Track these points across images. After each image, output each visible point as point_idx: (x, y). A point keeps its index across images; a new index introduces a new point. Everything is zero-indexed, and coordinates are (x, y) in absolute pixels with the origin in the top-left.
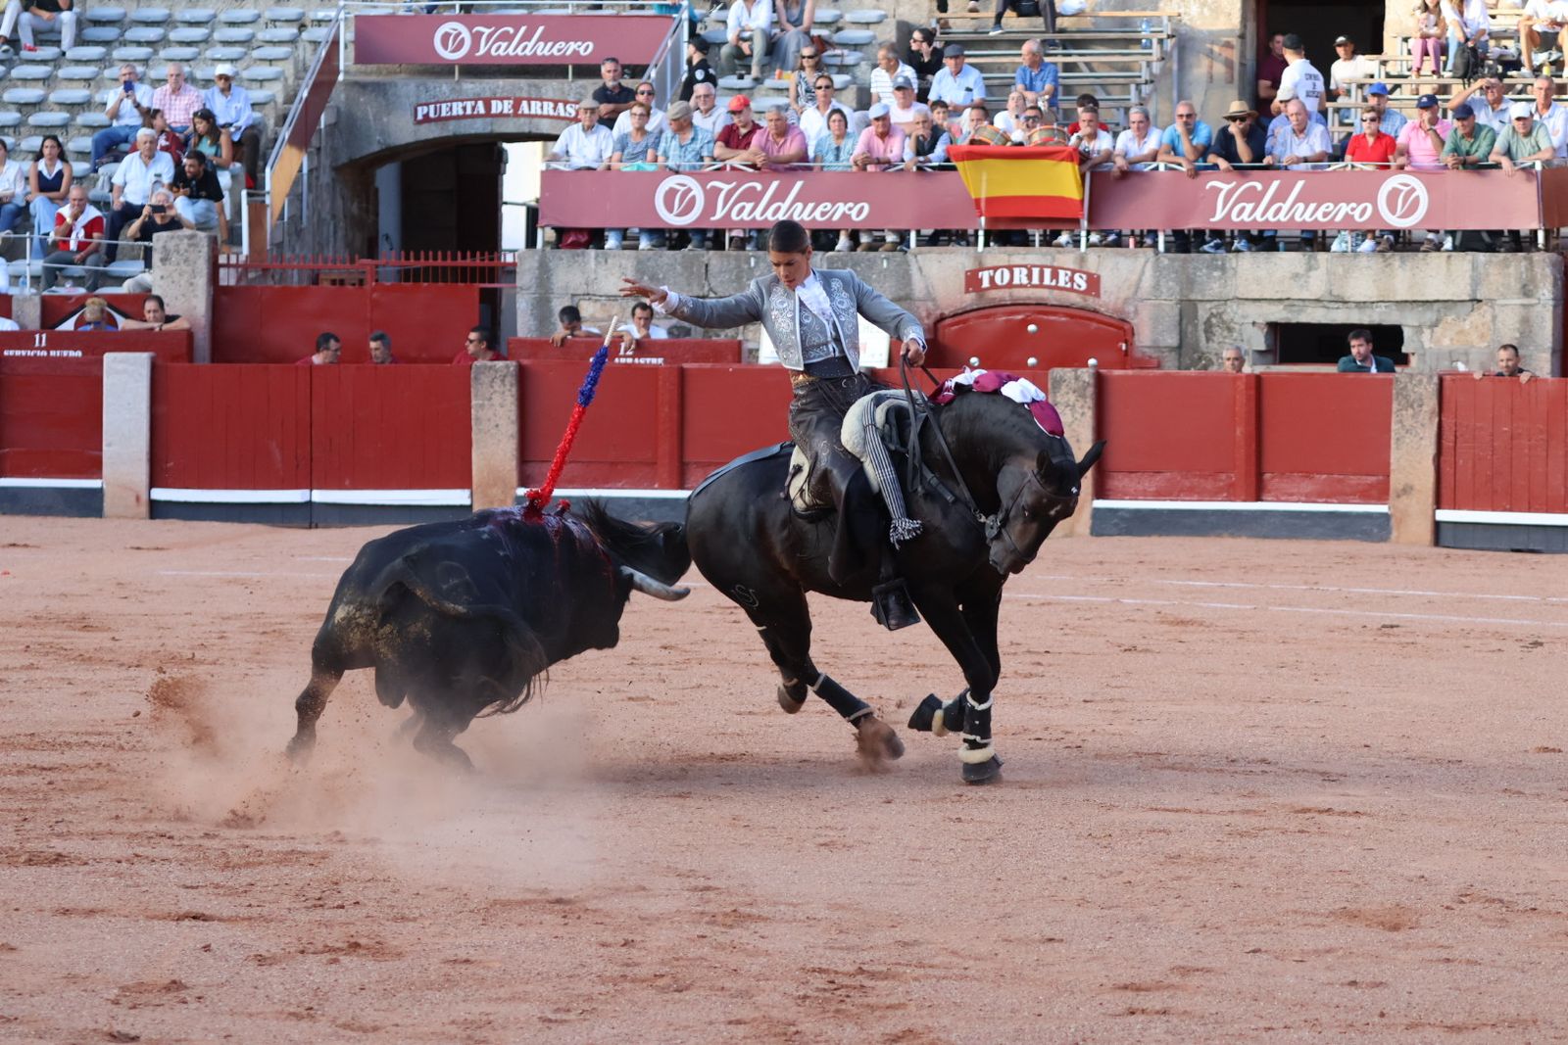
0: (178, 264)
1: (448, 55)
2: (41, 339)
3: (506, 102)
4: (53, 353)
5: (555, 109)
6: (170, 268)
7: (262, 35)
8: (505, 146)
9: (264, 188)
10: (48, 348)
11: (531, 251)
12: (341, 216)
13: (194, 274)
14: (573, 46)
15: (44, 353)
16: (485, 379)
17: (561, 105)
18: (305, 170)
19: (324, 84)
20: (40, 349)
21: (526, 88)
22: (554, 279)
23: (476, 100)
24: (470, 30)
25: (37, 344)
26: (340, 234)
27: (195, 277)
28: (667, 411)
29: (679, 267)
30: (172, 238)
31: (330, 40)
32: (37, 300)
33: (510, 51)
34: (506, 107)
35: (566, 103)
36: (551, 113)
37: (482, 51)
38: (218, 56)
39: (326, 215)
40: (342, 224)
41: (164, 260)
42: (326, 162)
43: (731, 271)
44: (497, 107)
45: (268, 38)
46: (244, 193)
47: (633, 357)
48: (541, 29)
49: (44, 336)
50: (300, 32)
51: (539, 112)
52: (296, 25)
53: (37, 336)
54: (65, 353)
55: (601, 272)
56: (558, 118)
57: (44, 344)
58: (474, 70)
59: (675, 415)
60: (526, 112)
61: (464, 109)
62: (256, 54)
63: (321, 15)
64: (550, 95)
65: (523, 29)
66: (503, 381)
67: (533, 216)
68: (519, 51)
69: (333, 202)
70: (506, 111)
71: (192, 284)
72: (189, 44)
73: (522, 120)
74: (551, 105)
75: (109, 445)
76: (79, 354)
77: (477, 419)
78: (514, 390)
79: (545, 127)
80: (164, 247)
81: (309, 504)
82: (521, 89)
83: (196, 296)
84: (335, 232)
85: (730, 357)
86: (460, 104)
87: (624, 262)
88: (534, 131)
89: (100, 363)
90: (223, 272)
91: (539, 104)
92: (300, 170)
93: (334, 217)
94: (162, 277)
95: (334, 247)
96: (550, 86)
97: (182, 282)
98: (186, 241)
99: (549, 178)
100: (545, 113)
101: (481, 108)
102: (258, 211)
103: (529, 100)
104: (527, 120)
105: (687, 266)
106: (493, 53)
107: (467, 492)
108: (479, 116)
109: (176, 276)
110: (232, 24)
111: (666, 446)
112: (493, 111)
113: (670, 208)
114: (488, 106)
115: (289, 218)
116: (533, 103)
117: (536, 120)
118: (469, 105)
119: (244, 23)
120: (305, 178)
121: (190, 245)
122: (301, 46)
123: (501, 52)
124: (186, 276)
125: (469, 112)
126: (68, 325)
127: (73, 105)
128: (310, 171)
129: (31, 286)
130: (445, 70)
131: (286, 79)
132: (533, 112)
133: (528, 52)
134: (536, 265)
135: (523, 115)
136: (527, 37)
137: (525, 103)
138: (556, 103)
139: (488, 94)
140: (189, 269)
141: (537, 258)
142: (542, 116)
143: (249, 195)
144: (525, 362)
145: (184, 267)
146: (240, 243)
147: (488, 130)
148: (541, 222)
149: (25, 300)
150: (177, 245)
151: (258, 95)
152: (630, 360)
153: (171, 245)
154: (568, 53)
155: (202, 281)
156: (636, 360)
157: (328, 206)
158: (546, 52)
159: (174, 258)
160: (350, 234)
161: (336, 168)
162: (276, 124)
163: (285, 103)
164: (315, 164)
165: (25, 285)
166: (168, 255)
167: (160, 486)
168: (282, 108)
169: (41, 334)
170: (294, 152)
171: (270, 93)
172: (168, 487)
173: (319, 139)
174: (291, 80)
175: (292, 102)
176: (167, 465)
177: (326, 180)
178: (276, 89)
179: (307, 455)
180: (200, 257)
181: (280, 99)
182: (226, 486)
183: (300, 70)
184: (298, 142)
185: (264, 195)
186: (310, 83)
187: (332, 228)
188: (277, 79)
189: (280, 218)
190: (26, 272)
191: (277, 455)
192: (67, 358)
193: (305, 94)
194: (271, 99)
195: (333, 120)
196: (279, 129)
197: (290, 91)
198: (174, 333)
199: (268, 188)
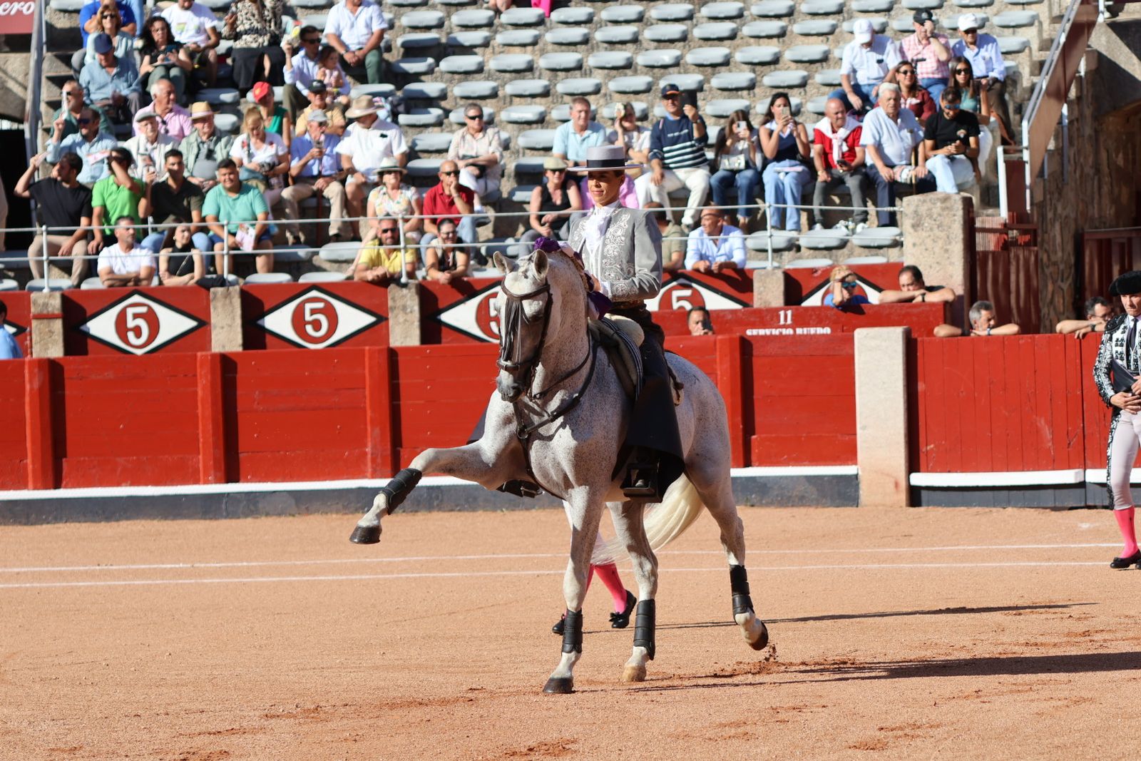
0: (931, 229)
2: (786, 316)
4: (799, 331)
6: (923, 234)
9: (1021, 143)
10: (793, 326)
12: (1105, 169)
13: (948, 239)
15: (790, 331)
18: (1066, 121)
19: (1080, 30)
20: (785, 326)
25: (782, 322)
26: (1105, 189)
27: (950, 243)
30: (924, 201)
32: (780, 274)
39: (1089, 170)
40: (1107, 179)
41: (915, 226)
42: (1088, 112)
46: (1000, 150)
49: (789, 313)
53: (782, 313)
54: (812, 331)
57: (789, 322)
69: (1097, 154)
71: (947, 251)
75: (864, 428)
76: (827, 330)
80: (916, 212)
81: (1082, 485)
84: (1100, 188)
89: (851, 339)
90: (979, 237)
92: (1060, 122)
93: (1098, 172)
94: (914, 245)
95: (1100, 203)
97: (937, 250)
98: (939, 204)
102: (1015, 169)
109: (929, 242)
115: (1049, 175)
120: (1066, 130)
121: (943, 209)
124: (940, 243)
127: (812, 62)
128: (1071, 122)
129: (773, 259)
131: (1041, 23)
140: (943, 234)
143: (1005, 152)
145: (936, 231)
146: (997, 205)
149: (767, 273)
150: (930, 209)
151: (1009, 41)
153: (923, 209)
155: (958, 248)
157: (1091, 160)
159: (927, 223)
160: (1116, 190)
161: (1098, 117)
162: (1032, 74)
163: (1041, 49)
164: (1076, 113)
165: (767, 259)
166: (920, 220)
167: (918, 470)
168: (1038, 56)
169: (786, 310)
170: (1053, 103)
171: (1024, 39)
172: (928, 471)
173: (1080, 88)
174: (1046, 25)
175: (1048, 49)
176: (927, 448)
177: (1088, 131)
178: (1030, 35)
179: (1079, 431)
180: (955, 221)
181: (1035, 45)
182: (993, 469)
183: (1056, 12)
184: (1057, 93)
185: (1021, 151)
186: (1068, 26)
187: (1096, 183)
188: (1031, 24)
189: (1040, 174)
190: (767, 245)
191: (1047, 433)
192: (815, 336)
193: (1063, 39)
194: (1025, 46)
195: (1093, 67)
196: (1035, 79)
197: (1045, 36)
198: (933, 305)
199: (1025, 143)
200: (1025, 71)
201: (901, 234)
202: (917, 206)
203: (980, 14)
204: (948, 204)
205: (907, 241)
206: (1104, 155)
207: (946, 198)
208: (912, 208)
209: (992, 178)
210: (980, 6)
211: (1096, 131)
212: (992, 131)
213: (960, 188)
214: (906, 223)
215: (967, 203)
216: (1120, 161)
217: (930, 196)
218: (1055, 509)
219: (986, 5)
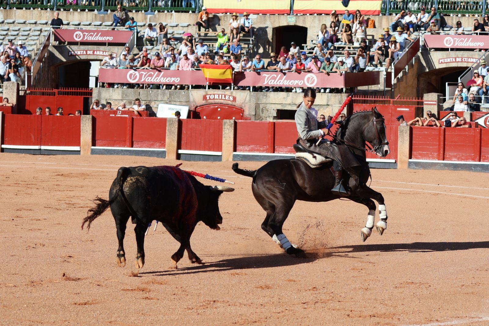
1: (77, 40)
3: (91, 51)
5: (103, 53)
6: (8, 91)
7: (31, 34)
8: (91, 62)
11: (96, 88)
12: (50, 79)
14: (108, 38)
16: (84, 119)
17: (104, 52)
18: (41, 67)
19: (46, 46)
21: (96, 48)
22: (102, 95)
23: (84, 51)
24: (83, 33)
26: (50, 83)
27: (13, 93)
28: (129, 128)
29: (132, 93)
31: (48, 35)
33: (92, 39)
34: (91, 52)
35: (106, 52)
36: (102, 54)
37: (85, 39)
38: (21, 39)
39: (46, 78)
40: (50, 81)
41: (6, 89)
42: (47, 65)
43: (145, 94)
44: (89, 52)
45: (33, 34)
46: (26, 73)
47: (121, 115)
48: (100, 33)
50: (41, 33)
51: (99, 54)
52: (40, 31)
55: (113, 93)
56: (104, 55)
58: (83, 43)
59: (131, 129)
60: (96, 54)
61: (81, 53)
62: (30, 38)
63: (46, 29)
64: (102, 50)
65: (96, 33)
66: (89, 120)
67: (97, 79)
68: (94, 39)
69: (48, 75)
70: (91, 54)
71: (13, 95)
72: (14, 35)
73: (95, 56)
74: (102, 52)
77: (82, 129)
78: (91, 122)
79: (100, 58)
81: (40, 149)
82: (95, 48)
84: (48, 82)
85: (145, 115)
86: (80, 52)
87: (119, 91)
88: (98, 59)
90: (20, 92)
91: (99, 52)
92: (40, 67)
93: (48, 79)
94: (6, 93)
96: (102, 48)
97: (11, 94)
99: (101, 70)
100: (101, 54)
101: (85, 53)
102: (29, 77)
103: (97, 51)
104: (96, 56)
105: (135, 93)
106: (88, 39)
107: (79, 147)
108: (84, 55)
109: (9, 92)
110: (24, 31)
111: (128, 137)
112: (88, 53)
113: (131, 78)
114: (86, 52)
115: (37, 79)
116: (98, 52)
117: (98, 56)
118: (82, 52)
119: (27, 31)
120: (41, 69)
121: (13, 85)
122: (41, 36)
123: (90, 39)
124: (11, 93)
125: (82, 54)
128: (42, 67)
130: (76, 43)
131: (37, 45)
132: (98, 54)
133: (97, 39)
134: (97, 91)
135: (95, 55)
136: (97, 35)
137: (96, 52)
138: (103, 52)
139: (86, 49)
140: (12, 91)
141: (98, 90)
142: (100, 55)
143: (27, 73)
144: (94, 115)
145: (11, 90)
146: (25, 85)
147: (86, 58)
148: (99, 81)
150: (9, 85)
152: (120, 116)
153: (8, 85)
154: (107, 40)
155: (15, 94)
156: (122, 116)
157: (47, 76)
158: (101, 39)
159: (9, 88)
160: (52, 83)
161: (49, 66)
162: (34, 56)
163: (37, 50)
164: (44, 65)
166: (7, 87)
167: (4, 144)
168: (36, 52)
170: (39, 63)
171: (33, 48)
172: (6, 144)
173: (45, 60)
174: (38, 45)
175: (38, 50)
176: (6, 139)
177: (46, 69)
178: (35, 47)
179: (40, 137)
180: (15, 88)
181: (35, 49)
182: (20, 145)
183: (41, 43)
184: (40, 60)
185: (31, 73)
186: (43, 46)
188: (35, 45)
189: (35, 79)
191: (33, 137)
193: (42, 48)
194: (33, 50)
195: (48, 55)
196: (35, 57)
197: (38, 48)
198: (8, 107)
199: (32, 71)
200: (33, 55)
201: (3, 90)
203: (24, 42)
205: (4, 92)
206: (50, 75)
207: (13, 83)
208: (5, 84)
209: (24, 79)
210: (24, 40)
211: (48, 70)
212: (25, 68)
213: (17, 81)
214: (4, 88)
215: (18, 84)
216: (53, 77)
217: (10, 82)
218: (34, 155)
219: (25, 40)
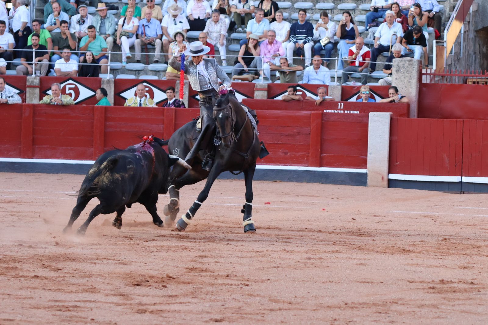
0: (404, 73)
2: (341, 105)
4: (346, 112)
6: (401, 75)
9: (443, 39)
10: (344, 110)
12: (478, 52)
13: (411, 77)
15: (342, 112)
18: (462, 32)
20: (340, 110)
25: (339, 108)
26: (478, 61)
27: (411, 79)
30: (402, 61)
32: (340, 88)
39: (471, 52)
40: (478, 56)
41: (397, 71)
42: (472, 28)
46: (435, 41)
49: (342, 104)
53: (339, 104)
54: (352, 112)
57: (342, 108)
69: (475, 46)
71: (410, 82)
75: (371, 154)
76: (358, 112)
80: (398, 65)
81: (461, 182)
83: (411, 88)
84: (475, 60)
89: (367, 116)
90: (424, 77)
92: (460, 32)
93: (475, 53)
94: (396, 79)
95: (475, 66)
97: (405, 81)
98: (407, 62)
102: (440, 50)
109: (402, 78)
115: (454, 53)
120: (462, 35)
121: (409, 65)
124: (407, 78)
126: (353, 99)
128: (465, 32)
140: (408, 75)
143: (437, 42)
145: (406, 73)
146: (432, 64)
149: (334, 87)
150: (404, 64)
153: (401, 64)
155: (414, 82)
157: (472, 48)
159: (402, 70)
161: (476, 30)
162: (450, 11)
164: (467, 28)
165: (334, 81)
166: (399, 68)
167: (392, 173)
168: (453, 3)
169: (341, 103)
170: (458, 23)
172: (396, 173)
173: (469, 18)
176: (396, 163)
177: (472, 36)
179: (460, 160)
180: (414, 70)
182: (423, 174)
184: (460, 19)
185: (443, 43)
187: (474, 58)
190: (335, 75)
191: (447, 160)
192: (352, 114)
195: (476, 9)
196: (451, 13)
198: (401, 104)
199: (445, 39)
200: (447, 10)
202: (399, 63)
204: (411, 63)
206: (478, 46)
208: (396, 63)
211: (475, 37)
216: (484, 50)
